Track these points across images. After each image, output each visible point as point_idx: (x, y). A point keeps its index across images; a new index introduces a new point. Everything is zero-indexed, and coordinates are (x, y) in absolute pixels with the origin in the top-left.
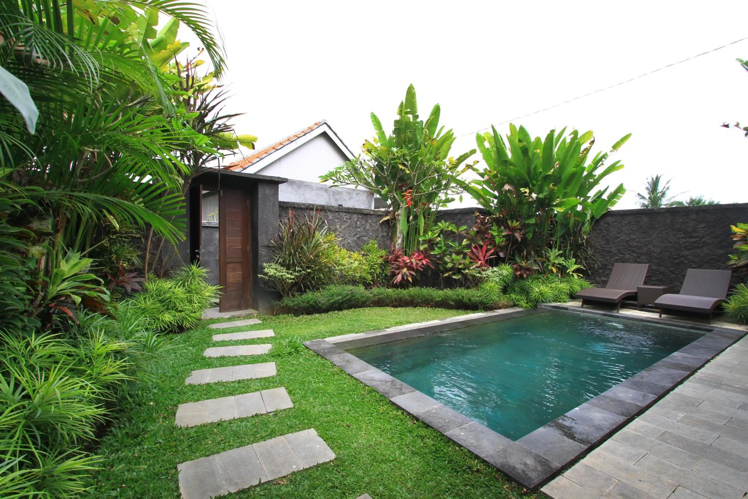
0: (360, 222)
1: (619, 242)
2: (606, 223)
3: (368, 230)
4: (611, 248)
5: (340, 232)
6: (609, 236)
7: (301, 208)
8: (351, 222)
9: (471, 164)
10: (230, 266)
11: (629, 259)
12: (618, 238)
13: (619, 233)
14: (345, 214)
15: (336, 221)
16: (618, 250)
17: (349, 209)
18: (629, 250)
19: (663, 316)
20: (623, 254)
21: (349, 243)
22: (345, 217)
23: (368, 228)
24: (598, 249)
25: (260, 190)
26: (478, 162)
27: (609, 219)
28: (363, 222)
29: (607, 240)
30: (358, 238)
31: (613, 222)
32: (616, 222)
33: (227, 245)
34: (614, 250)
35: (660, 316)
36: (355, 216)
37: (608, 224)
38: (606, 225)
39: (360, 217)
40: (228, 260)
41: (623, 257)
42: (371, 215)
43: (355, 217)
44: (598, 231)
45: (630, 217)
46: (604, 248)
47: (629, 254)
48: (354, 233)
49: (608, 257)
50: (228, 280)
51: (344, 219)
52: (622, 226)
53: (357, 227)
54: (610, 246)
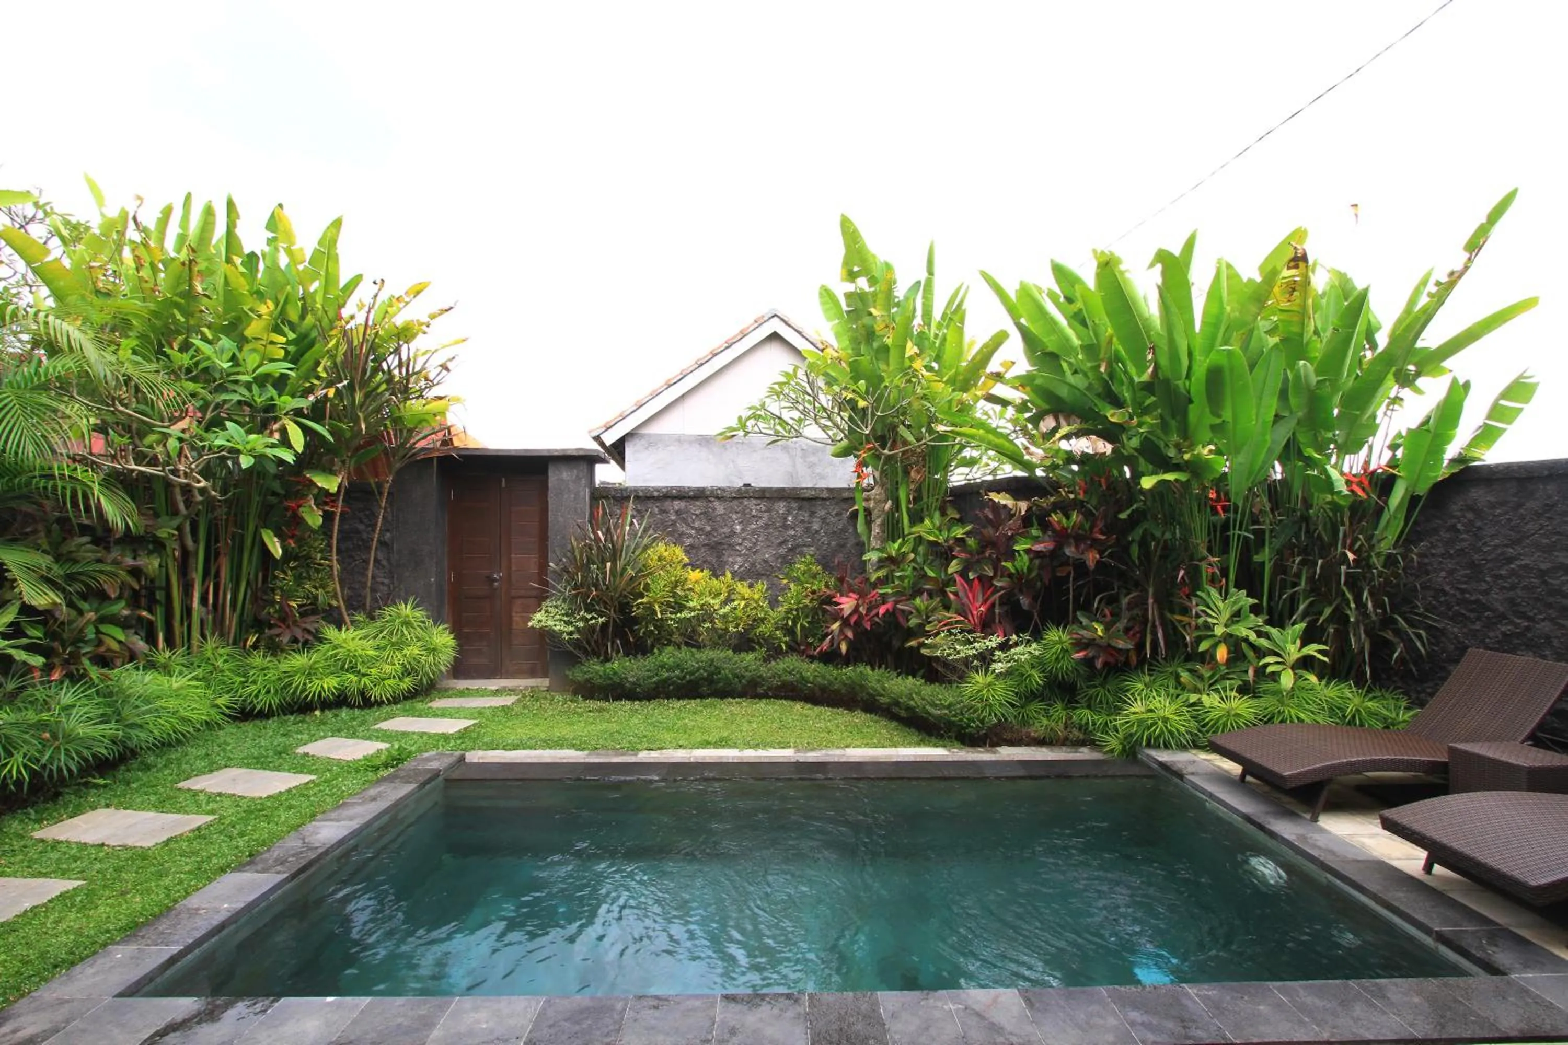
0: (795, 517)
1: (1513, 573)
2: (1470, 508)
3: (817, 532)
4: (1486, 592)
5: (744, 539)
6: (1479, 550)
7: (653, 498)
8: (770, 519)
9: (1001, 370)
10: (519, 602)
11: (1548, 638)
12: (1510, 560)
13: (1513, 543)
14: (754, 501)
15: (734, 517)
16: (1512, 602)
17: (763, 490)
18: (1550, 606)
19: (1437, 869)
20: (1530, 619)
21: (766, 561)
22: (753, 506)
23: (816, 527)
24: (1445, 593)
25: (550, 474)
26: (1013, 363)
27: (1479, 495)
28: (805, 515)
29: (1472, 565)
30: (790, 550)
31: (1493, 506)
32: (1502, 504)
33: (514, 568)
34: (1497, 599)
35: (1428, 868)
36: (782, 504)
37: (1478, 513)
38: (1470, 515)
39: (794, 505)
40: (513, 593)
41: (1528, 629)
42: (823, 499)
43: (781, 507)
44: (1445, 535)
45: (1551, 488)
46: (1463, 591)
47: (1552, 620)
48: (782, 539)
49: (1478, 626)
50: (514, 626)
51: (754, 513)
52: (1522, 518)
53: (785, 527)
54: (1484, 586)
